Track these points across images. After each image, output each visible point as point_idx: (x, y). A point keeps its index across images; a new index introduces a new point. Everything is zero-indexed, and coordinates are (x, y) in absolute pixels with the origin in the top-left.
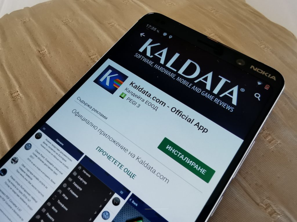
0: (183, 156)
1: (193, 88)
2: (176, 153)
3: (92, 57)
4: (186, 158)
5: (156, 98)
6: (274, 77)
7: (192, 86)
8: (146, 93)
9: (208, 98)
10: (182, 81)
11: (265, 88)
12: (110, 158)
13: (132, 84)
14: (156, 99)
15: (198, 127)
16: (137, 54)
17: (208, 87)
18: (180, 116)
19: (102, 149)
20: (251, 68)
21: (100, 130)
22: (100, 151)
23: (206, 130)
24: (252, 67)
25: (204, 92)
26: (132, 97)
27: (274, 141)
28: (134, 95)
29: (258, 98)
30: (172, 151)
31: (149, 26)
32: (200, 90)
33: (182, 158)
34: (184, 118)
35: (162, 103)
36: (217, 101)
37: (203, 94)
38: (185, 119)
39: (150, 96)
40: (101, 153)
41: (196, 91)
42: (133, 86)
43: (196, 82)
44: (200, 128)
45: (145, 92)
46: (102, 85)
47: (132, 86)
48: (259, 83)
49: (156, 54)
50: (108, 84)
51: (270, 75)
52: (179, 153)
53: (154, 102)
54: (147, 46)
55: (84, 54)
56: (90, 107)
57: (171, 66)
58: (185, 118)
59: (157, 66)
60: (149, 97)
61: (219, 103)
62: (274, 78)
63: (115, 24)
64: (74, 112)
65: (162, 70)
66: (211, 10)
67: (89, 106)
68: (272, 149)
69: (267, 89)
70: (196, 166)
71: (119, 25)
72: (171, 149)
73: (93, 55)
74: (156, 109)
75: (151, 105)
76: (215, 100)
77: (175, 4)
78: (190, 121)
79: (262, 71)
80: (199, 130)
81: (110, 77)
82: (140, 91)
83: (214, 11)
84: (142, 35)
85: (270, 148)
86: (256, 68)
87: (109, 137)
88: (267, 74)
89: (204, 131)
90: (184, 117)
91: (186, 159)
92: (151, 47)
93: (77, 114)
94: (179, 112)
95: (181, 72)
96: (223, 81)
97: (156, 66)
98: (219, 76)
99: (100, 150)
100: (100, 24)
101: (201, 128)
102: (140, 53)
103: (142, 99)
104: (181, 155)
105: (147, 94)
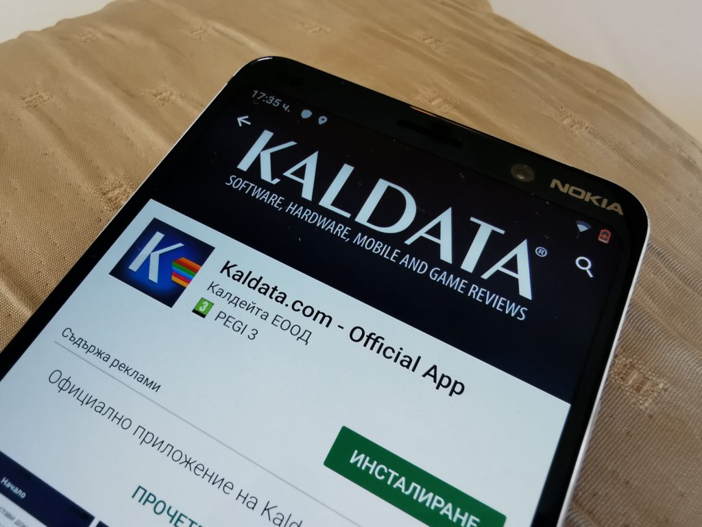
0: (403, 479)
1: (403, 261)
2: (381, 472)
3: (110, 195)
4: (413, 484)
5: (302, 305)
6: (619, 206)
7: (401, 256)
8: (270, 290)
9: (451, 286)
10: (369, 246)
11: (600, 240)
12: (179, 520)
13: (226, 267)
14: (302, 308)
15: (435, 381)
16: (234, 179)
17: (446, 255)
18: (378, 352)
19: (150, 494)
20: (552, 185)
21: (141, 430)
22: (147, 500)
23: (458, 388)
24: (555, 182)
25: (436, 271)
26: (230, 310)
27: (649, 383)
28: (236, 302)
29: (587, 269)
30: (368, 468)
31: (258, 95)
32: (424, 265)
33: (401, 489)
34: (391, 357)
35: (320, 316)
36: (477, 293)
37: (433, 276)
38: (395, 361)
39: (284, 299)
40: (150, 506)
41: (414, 269)
42: (231, 275)
43: (409, 242)
44: (440, 384)
45: (267, 290)
46: (138, 281)
47: (229, 275)
48: (582, 228)
49: (288, 174)
50: (153, 276)
51: (605, 201)
52: (389, 474)
53: (297, 319)
54: (260, 152)
55: (87, 188)
56: (103, 356)
57: (334, 204)
58: (394, 356)
59: (294, 209)
60: (282, 302)
61: (483, 298)
62: (617, 208)
63: (172, 94)
64: (54, 379)
65: (309, 217)
66: (424, 40)
67: (99, 353)
68: (647, 408)
69: (606, 242)
70: (446, 508)
71: (183, 97)
72: (366, 463)
73: (114, 189)
74: (305, 337)
75: (290, 328)
76: (471, 290)
77: (329, 30)
78: (409, 363)
79: (583, 192)
80: (438, 388)
81: (160, 255)
82: (254, 288)
83: (430, 40)
84: (242, 122)
85: (641, 407)
86: (567, 186)
87: (170, 448)
88: (597, 200)
89: (453, 390)
90: (389, 353)
91: (415, 488)
92: (272, 155)
93: (65, 385)
94: (373, 340)
95: (363, 217)
96: (485, 231)
97: (291, 208)
98: (473, 219)
99: (147, 497)
100: (130, 97)
101: (445, 381)
102: (240, 174)
103: (260, 313)
104: (396, 479)
105: (276, 294)
